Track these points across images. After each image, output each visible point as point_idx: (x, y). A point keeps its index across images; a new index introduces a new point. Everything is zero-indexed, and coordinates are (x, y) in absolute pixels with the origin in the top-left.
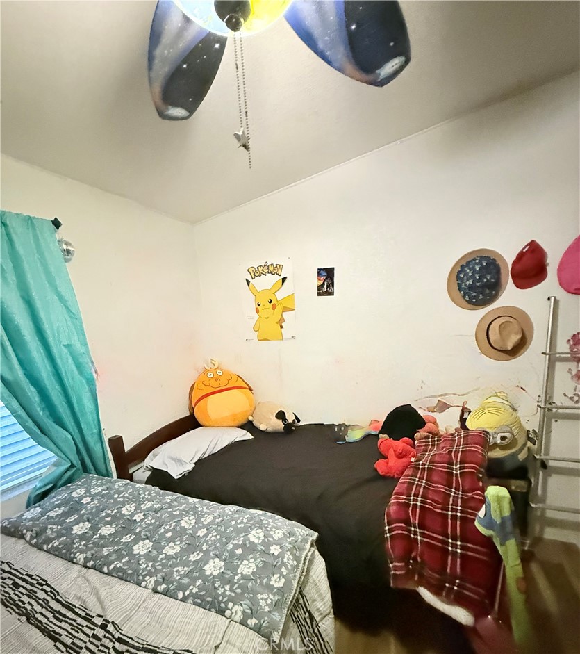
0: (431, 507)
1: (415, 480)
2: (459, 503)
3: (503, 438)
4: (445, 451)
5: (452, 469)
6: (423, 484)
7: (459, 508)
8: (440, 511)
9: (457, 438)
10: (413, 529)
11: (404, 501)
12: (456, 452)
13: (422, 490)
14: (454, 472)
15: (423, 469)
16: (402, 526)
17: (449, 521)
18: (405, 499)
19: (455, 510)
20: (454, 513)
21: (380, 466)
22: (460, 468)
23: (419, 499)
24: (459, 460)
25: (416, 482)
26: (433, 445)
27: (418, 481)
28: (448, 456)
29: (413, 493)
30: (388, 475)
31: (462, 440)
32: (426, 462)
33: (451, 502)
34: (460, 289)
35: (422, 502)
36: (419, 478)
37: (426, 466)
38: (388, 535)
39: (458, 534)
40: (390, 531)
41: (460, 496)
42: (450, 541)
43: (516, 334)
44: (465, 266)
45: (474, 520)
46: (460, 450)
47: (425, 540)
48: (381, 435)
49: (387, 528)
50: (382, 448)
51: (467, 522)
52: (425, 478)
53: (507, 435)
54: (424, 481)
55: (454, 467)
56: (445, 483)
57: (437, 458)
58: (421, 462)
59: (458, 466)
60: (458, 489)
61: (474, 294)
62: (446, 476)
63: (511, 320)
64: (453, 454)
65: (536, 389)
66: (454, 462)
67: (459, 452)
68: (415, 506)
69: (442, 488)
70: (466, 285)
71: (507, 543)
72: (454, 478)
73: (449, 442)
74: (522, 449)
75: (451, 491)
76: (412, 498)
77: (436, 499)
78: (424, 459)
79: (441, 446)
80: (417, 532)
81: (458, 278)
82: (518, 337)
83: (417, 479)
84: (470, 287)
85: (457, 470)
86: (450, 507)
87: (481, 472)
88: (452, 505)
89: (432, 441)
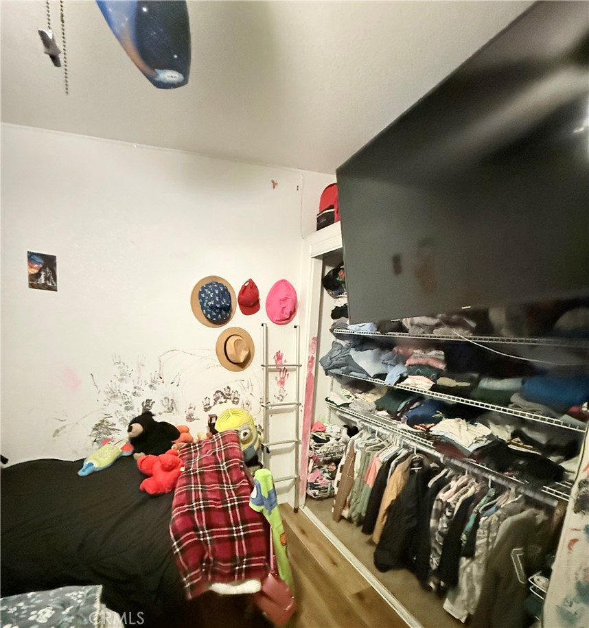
0: (213, 506)
1: (191, 487)
2: (234, 495)
3: (245, 434)
4: (210, 453)
5: (220, 467)
6: (200, 488)
7: (235, 498)
8: (221, 506)
9: (216, 440)
10: (201, 532)
11: (187, 509)
12: (220, 453)
13: (200, 493)
14: (222, 469)
15: (195, 475)
16: (191, 535)
17: (230, 512)
18: (188, 508)
19: (232, 500)
20: (233, 504)
21: (148, 485)
22: (227, 465)
23: (201, 502)
24: (224, 458)
25: (193, 489)
26: (196, 452)
27: (195, 487)
28: (213, 457)
29: (193, 499)
30: (159, 492)
31: (221, 440)
32: (195, 467)
33: (227, 496)
34: (203, 308)
35: (204, 504)
36: (195, 484)
37: (197, 472)
38: (178, 550)
39: (239, 519)
40: (179, 545)
41: (231, 488)
42: (234, 528)
43: (245, 350)
44: (205, 288)
45: (249, 503)
46: (222, 449)
47: (215, 537)
48: (136, 455)
49: (175, 543)
50: (144, 468)
51: (244, 506)
52: (199, 482)
53: (248, 431)
54: (200, 485)
55: (221, 465)
56: (217, 481)
57: (204, 462)
58: (191, 469)
59: (225, 463)
60: (227, 483)
61: (215, 314)
62: (216, 475)
63: (241, 339)
64: (217, 454)
65: (259, 392)
66: (220, 461)
67: (221, 451)
68: (199, 511)
69: (217, 487)
70: (208, 305)
71: (273, 511)
72: (223, 474)
73: (211, 445)
74: (255, 441)
75: (224, 487)
76: (194, 504)
77: (215, 497)
78: (192, 466)
79: (204, 450)
80: (205, 534)
81: (200, 297)
82: (247, 353)
83: (193, 486)
84: (211, 307)
85: (224, 467)
86: (228, 499)
87: (241, 464)
88: (229, 497)
89: (194, 448)
